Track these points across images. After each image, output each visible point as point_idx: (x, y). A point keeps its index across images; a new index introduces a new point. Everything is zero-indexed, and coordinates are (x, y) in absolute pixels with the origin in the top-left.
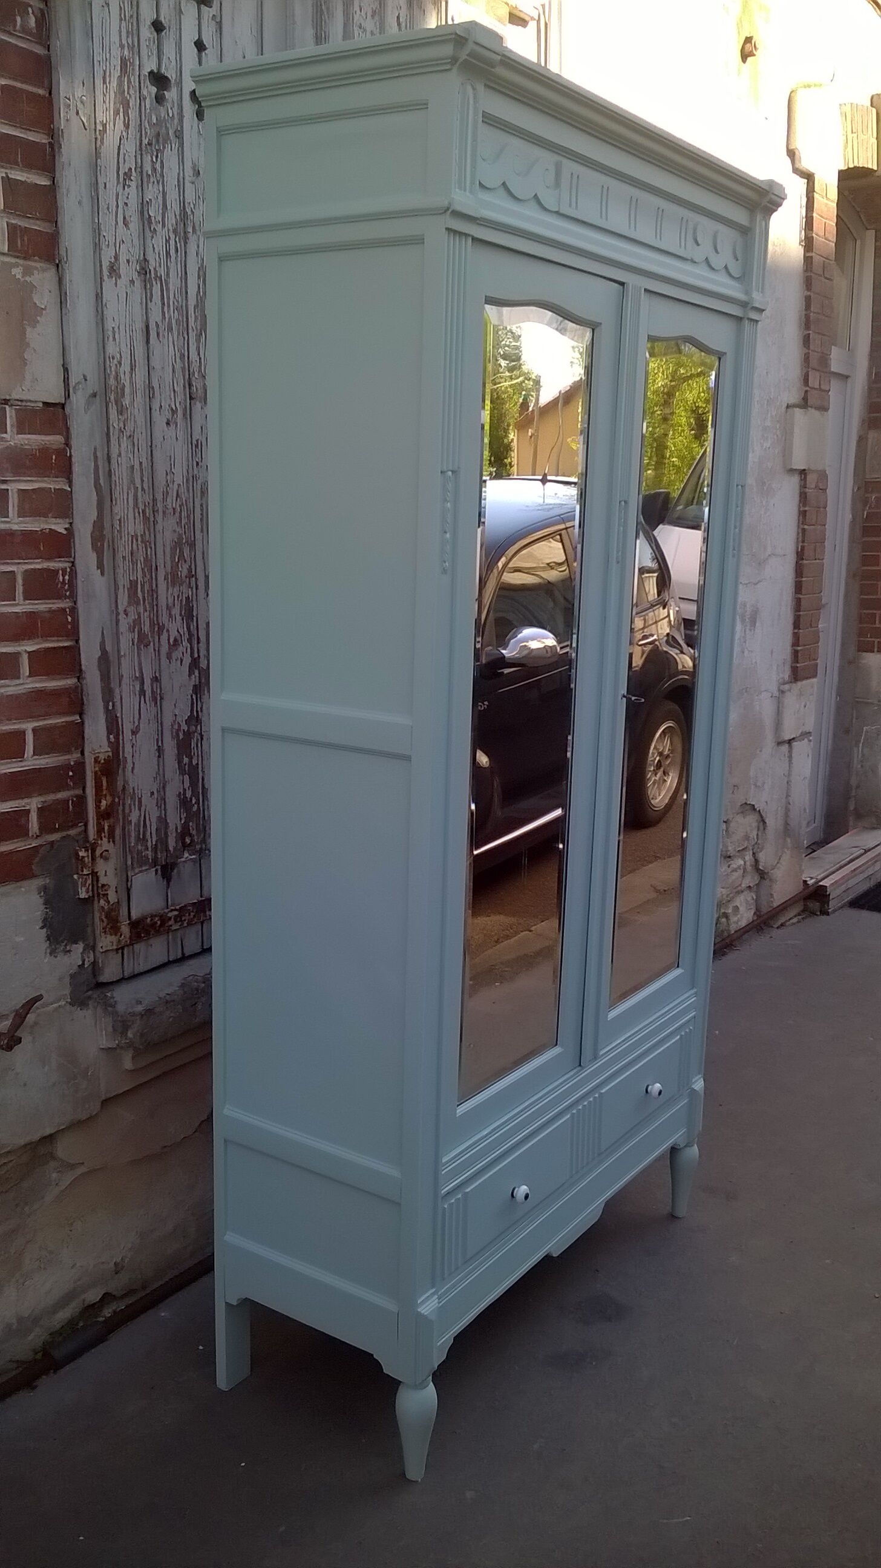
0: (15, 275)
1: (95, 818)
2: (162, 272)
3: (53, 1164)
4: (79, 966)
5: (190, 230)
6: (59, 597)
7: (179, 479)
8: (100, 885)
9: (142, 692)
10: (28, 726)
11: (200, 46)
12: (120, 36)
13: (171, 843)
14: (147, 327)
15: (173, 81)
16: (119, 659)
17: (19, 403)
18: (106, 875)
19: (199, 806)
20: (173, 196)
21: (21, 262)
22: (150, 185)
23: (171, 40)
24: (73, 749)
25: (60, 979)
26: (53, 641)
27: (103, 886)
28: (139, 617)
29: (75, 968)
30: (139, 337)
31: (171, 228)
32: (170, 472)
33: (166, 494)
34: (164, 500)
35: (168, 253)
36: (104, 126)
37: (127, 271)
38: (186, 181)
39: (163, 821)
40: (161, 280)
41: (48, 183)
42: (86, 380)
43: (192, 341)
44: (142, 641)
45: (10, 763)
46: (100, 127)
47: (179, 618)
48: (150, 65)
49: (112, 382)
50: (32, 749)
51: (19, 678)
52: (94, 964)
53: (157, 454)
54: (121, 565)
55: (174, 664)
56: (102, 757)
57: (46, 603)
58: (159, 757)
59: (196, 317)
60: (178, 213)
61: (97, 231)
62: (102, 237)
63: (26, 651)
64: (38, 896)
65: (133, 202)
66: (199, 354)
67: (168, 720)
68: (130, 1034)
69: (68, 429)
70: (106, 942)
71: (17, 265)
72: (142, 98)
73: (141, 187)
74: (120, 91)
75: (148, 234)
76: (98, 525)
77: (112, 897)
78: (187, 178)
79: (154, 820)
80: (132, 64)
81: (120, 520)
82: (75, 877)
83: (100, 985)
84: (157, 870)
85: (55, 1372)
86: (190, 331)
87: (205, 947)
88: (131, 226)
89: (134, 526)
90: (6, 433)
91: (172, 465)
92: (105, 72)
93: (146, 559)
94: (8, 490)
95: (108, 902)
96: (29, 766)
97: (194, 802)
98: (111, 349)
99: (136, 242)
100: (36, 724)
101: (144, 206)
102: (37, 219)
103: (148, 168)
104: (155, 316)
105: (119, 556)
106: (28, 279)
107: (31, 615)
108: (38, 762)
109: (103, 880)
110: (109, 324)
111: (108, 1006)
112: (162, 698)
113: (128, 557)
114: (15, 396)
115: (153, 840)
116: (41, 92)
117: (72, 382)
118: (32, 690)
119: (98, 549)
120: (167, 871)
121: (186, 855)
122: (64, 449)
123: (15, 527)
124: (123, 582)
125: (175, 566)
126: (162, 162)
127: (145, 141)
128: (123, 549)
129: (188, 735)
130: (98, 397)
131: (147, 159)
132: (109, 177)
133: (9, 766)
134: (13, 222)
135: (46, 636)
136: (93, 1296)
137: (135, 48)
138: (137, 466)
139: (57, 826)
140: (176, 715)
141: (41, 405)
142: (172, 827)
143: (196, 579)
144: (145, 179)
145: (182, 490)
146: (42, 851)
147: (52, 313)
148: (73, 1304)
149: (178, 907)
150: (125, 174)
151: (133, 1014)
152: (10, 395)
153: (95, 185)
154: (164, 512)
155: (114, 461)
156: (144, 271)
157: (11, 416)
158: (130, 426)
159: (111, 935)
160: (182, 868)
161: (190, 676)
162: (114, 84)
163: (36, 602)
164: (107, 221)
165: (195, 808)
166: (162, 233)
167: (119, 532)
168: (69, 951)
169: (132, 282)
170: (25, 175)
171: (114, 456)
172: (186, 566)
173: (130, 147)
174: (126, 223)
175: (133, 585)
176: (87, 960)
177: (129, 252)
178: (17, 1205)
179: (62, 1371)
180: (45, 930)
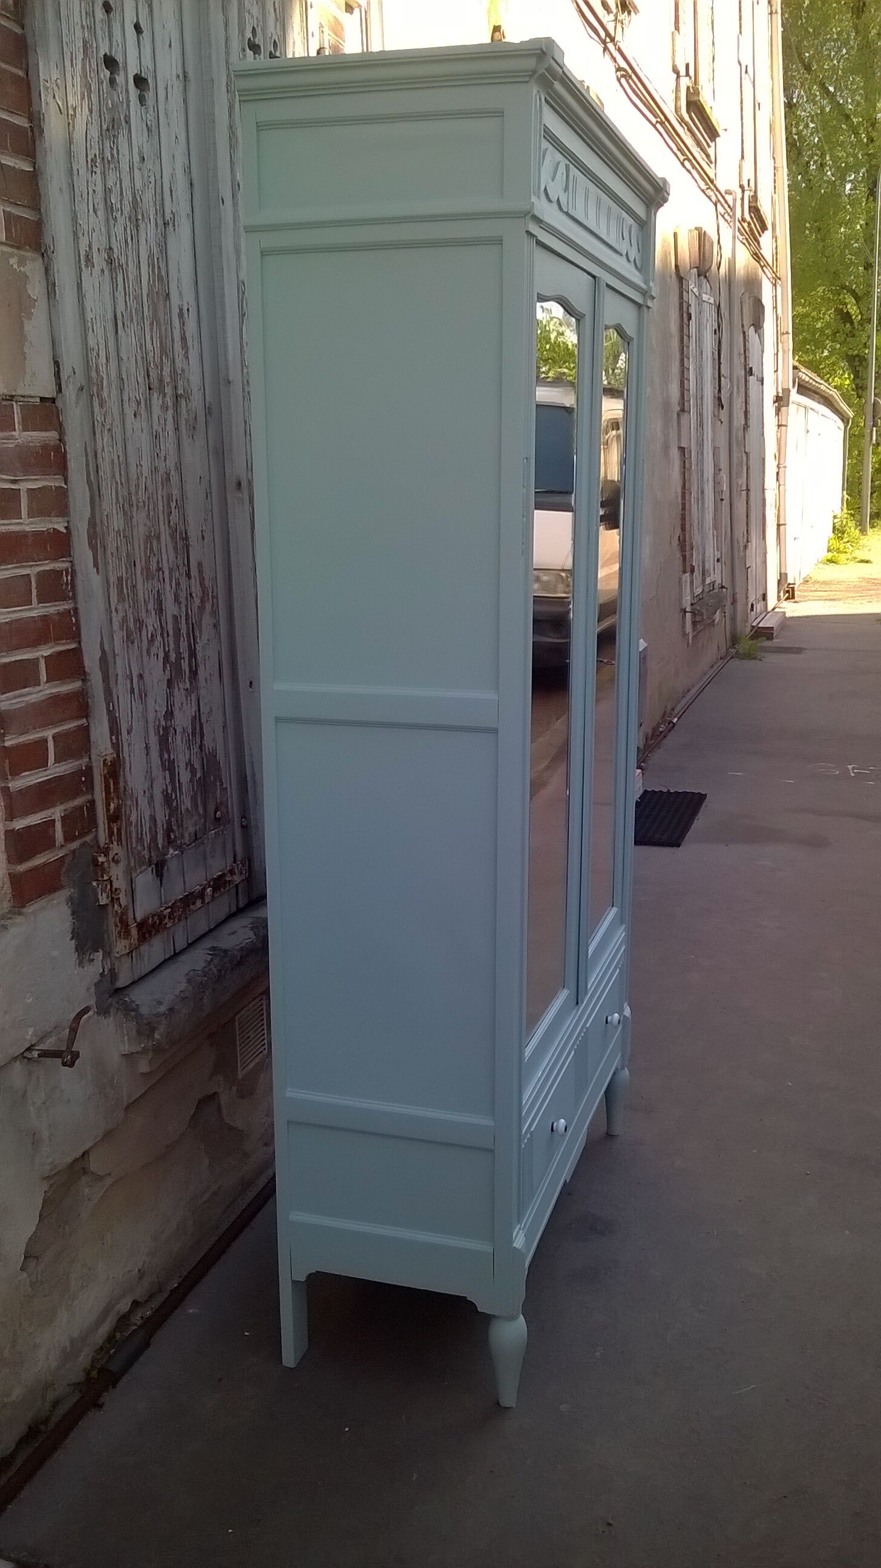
0: (12, 265)
1: (106, 822)
2: (123, 261)
3: (84, 1179)
4: (101, 974)
5: (140, 217)
6: (64, 598)
7: (146, 471)
8: (114, 890)
9: (132, 689)
10: (49, 733)
11: (137, 27)
12: (81, 17)
13: (160, 841)
14: (115, 316)
15: (121, 65)
16: (114, 657)
17: (22, 399)
18: (117, 879)
19: (177, 802)
20: (126, 183)
21: (15, 251)
22: (110, 171)
23: (118, 21)
24: (83, 753)
25: (88, 989)
26: (63, 644)
27: (116, 890)
28: (126, 614)
29: (98, 977)
30: (110, 326)
31: (127, 215)
32: (139, 465)
33: (137, 486)
34: (137, 492)
35: (126, 241)
36: (74, 110)
37: (99, 260)
38: (135, 168)
39: (153, 819)
40: (123, 269)
41: (32, 170)
42: (75, 373)
43: (147, 329)
44: (129, 639)
45: (36, 773)
46: (71, 112)
47: (153, 613)
48: (104, 50)
49: (94, 374)
50: (53, 756)
51: (39, 685)
52: (112, 971)
53: (129, 448)
54: (110, 561)
55: (153, 659)
56: (109, 759)
57: (56, 606)
58: (147, 754)
59: (149, 306)
60: (131, 200)
61: (75, 219)
62: (78, 225)
63: (42, 656)
64: (67, 907)
65: (99, 188)
66: (153, 344)
67: (151, 716)
68: (157, 1036)
69: (61, 425)
70: (121, 947)
71: (12, 255)
72: (100, 83)
73: (104, 175)
74: (84, 76)
75: (112, 222)
76: (92, 523)
77: (123, 902)
78: (135, 164)
79: (147, 819)
80: (91, 46)
81: (107, 516)
82: (94, 884)
83: (118, 990)
84: (152, 869)
85: (114, 1387)
86: (145, 321)
87: (189, 942)
88: (99, 213)
89: (117, 522)
90: (15, 430)
91: (140, 458)
92: (72, 53)
93: (128, 555)
94: (19, 490)
95: (121, 906)
96: (52, 774)
97: (173, 798)
98: (91, 342)
99: (103, 229)
100: (55, 731)
101: (107, 191)
102: (25, 206)
103: (108, 155)
104: (121, 307)
105: (109, 553)
106: (22, 269)
107: (45, 618)
108: (57, 770)
109: (115, 885)
110: (89, 316)
111: (130, 1010)
112: (146, 695)
113: (115, 553)
114: (20, 392)
115: (147, 839)
116: (21, 73)
117: (64, 375)
118: (50, 696)
119: (93, 548)
120: (159, 868)
121: (171, 851)
122: (60, 445)
123: (28, 529)
124: (113, 579)
125: (148, 561)
126: (117, 147)
127: (105, 127)
128: (111, 547)
129: (166, 729)
130: (84, 390)
131: (107, 144)
132: (80, 164)
133: (37, 776)
134: (8, 209)
135: (57, 639)
136: (124, 1306)
137: (92, 29)
138: (116, 461)
139: (77, 834)
140: (156, 711)
141: (38, 400)
142: (159, 823)
143: (163, 572)
144: (107, 166)
145: (149, 482)
146: (68, 860)
147: (42, 305)
148: (110, 1319)
149: (170, 905)
150: (92, 160)
151: (158, 1015)
152: (15, 391)
153: (71, 171)
154: (137, 506)
155: (99, 455)
156: (110, 261)
157: (17, 413)
158: (109, 420)
159: (124, 939)
160: (170, 865)
161: (164, 671)
162: (79, 66)
163: (48, 604)
164: (81, 208)
165: (175, 804)
166: (121, 221)
167: (107, 527)
168: (93, 959)
169: (102, 271)
170: (13, 160)
171: (100, 451)
172: (155, 560)
173: (94, 133)
174: (95, 211)
175: (120, 579)
176: (106, 966)
177: (99, 241)
178: (59, 1226)
179: (120, 1384)
180: (74, 941)
